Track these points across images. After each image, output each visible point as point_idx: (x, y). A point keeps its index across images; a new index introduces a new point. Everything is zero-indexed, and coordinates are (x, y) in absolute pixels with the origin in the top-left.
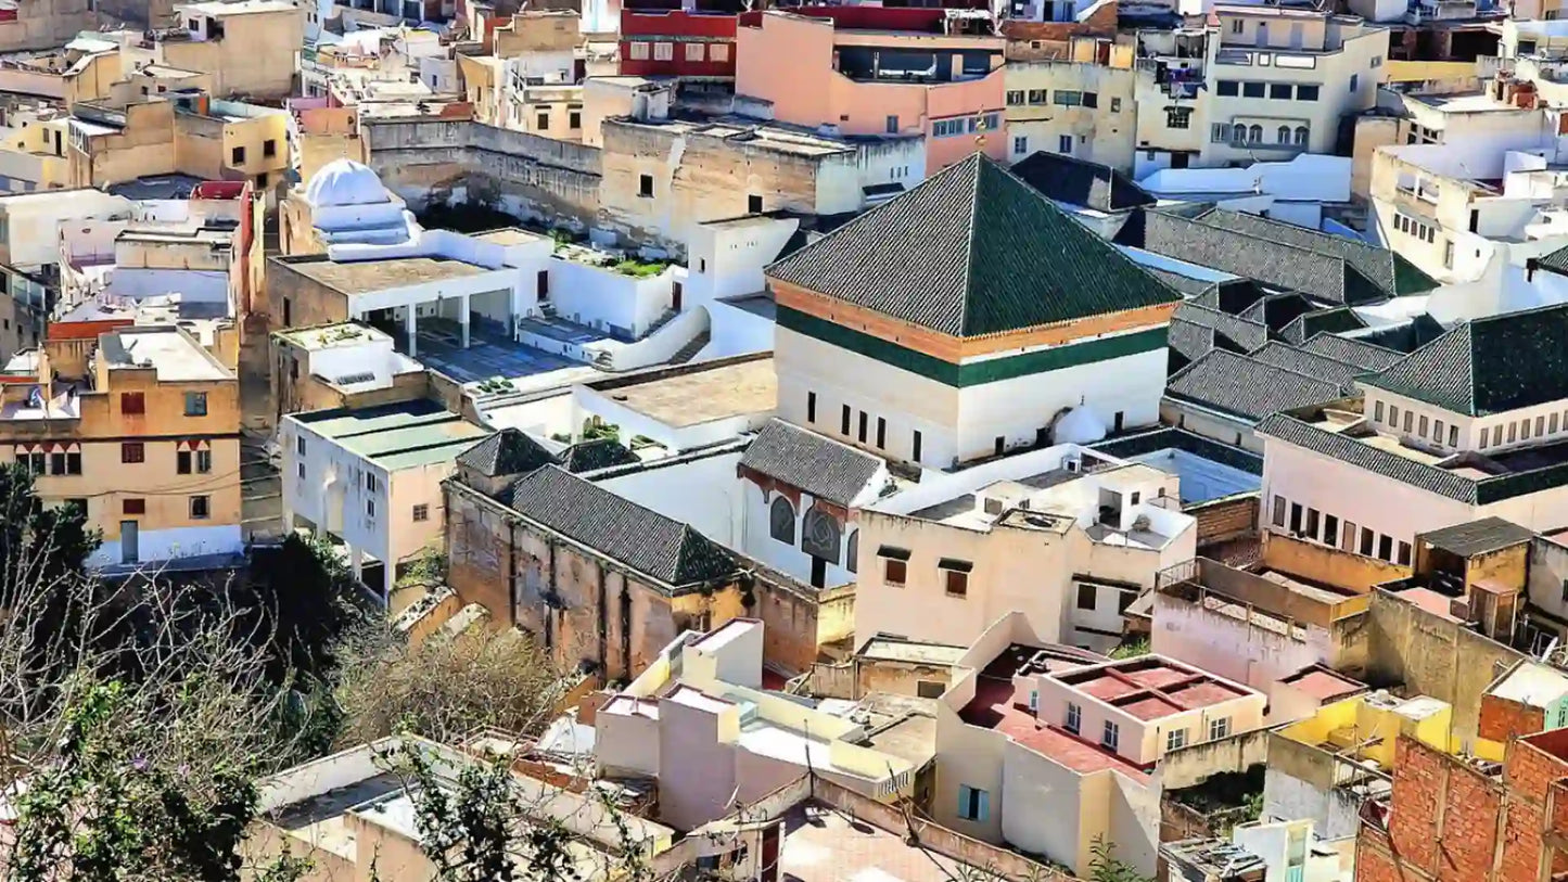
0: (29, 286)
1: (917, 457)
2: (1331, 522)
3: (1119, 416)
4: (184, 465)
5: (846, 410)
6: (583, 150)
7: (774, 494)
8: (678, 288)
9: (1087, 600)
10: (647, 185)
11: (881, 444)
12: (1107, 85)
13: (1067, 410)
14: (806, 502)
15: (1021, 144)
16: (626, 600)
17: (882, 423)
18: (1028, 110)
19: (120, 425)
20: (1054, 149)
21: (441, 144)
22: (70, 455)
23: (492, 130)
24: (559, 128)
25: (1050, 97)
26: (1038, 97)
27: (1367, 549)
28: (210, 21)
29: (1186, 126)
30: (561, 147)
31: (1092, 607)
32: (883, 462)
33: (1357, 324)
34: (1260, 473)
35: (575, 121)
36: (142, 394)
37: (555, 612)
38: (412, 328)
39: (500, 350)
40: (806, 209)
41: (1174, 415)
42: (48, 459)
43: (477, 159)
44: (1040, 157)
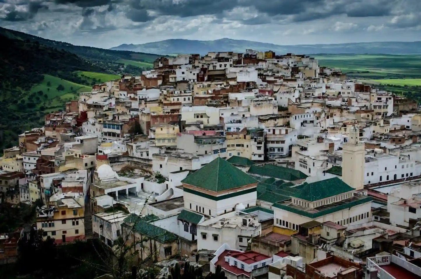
0: (47, 191)
1: (210, 214)
2: (287, 223)
3: (248, 205)
4: (73, 224)
5: (197, 206)
6: (149, 160)
7: (185, 223)
8: (167, 185)
9: (241, 240)
10: (161, 166)
11: (203, 212)
12: (245, 143)
13: (238, 204)
14: (190, 224)
15: (230, 154)
16: (155, 246)
17: (203, 208)
18: (231, 148)
19: (61, 217)
20: (237, 155)
21: (123, 160)
22: (52, 223)
23: (132, 157)
24: (145, 156)
25: (235, 145)
26: (233, 145)
27: (294, 228)
28: (81, 140)
29: (261, 149)
30: (145, 160)
31: (242, 242)
32: (204, 216)
33: (293, 185)
34: (273, 214)
35: (148, 155)
36: (65, 211)
37: (142, 248)
38: (117, 195)
39: (134, 198)
40: (190, 169)
41: (259, 204)
42: (48, 224)
43: (129, 163)
44: (234, 157)
